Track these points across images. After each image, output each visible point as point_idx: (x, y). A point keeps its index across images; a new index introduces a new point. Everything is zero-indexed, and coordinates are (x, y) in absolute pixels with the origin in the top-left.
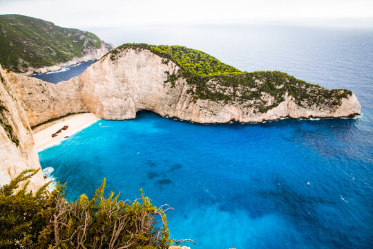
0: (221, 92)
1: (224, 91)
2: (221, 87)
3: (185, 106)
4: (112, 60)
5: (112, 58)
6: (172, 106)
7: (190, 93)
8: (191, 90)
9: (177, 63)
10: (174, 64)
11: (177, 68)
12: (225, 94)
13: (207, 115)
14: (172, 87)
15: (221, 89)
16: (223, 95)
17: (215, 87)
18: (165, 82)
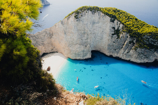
0: (152, 43)
1: (155, 42)
2: (153, 40)
3: (127, 51)
4: (76, 18)
5: (76, 17)
6: (117, 50)
7: (132, 44)
8: (133, 42)
9: (121, 22)
10: (119, 23)
11: (121, 25)
12: (155, 44)
13: (143, 58)
14: (117, 38)
15: (153, 41)
16: (153, 45)
17: (149, 40)
18: (113, 35)
